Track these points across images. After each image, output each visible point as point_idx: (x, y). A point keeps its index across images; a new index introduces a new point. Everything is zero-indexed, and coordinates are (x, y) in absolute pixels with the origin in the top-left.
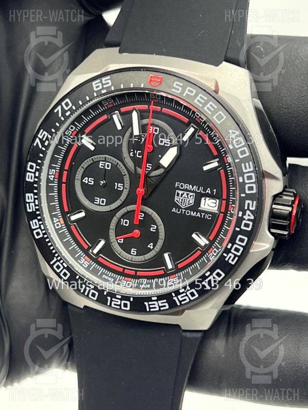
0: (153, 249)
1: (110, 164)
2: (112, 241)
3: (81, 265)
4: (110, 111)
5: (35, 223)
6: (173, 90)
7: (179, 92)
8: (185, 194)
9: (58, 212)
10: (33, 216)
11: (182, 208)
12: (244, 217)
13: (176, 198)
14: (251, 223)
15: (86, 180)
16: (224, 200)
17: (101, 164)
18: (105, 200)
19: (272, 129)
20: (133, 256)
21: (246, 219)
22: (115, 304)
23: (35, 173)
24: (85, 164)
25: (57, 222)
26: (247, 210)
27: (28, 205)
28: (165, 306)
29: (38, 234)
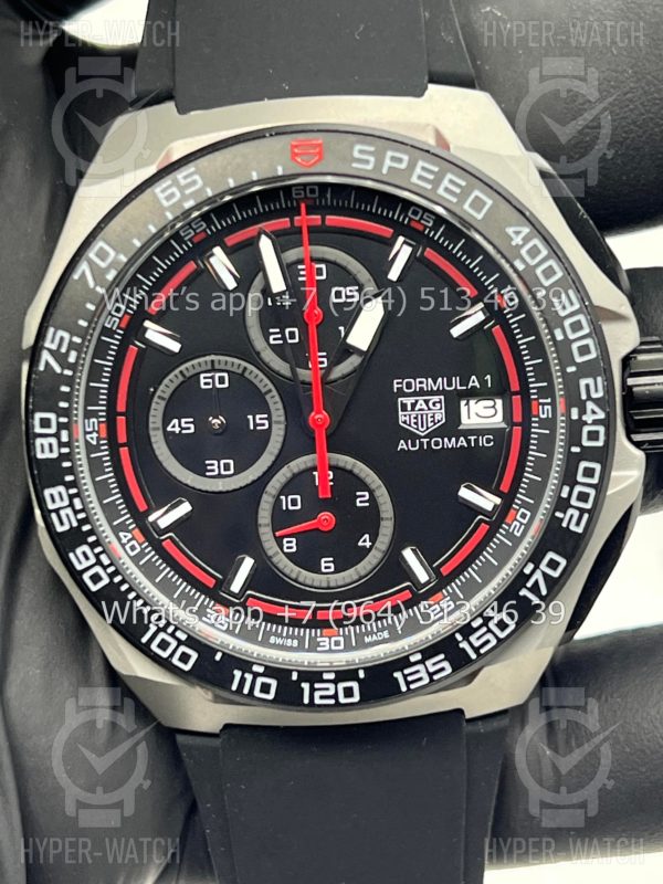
0: (371, 547)
1: (226, 375)
2: (270, 553)
3: (213, 626)
4: (202, 250)
5: (84, 554)
6: (354, 165)
7: (370, 167)
8: (421, 402)
9: (126, 517)
10: (66, 542)
11: (421, 437)
13: (402, 418)
14: (601, 429)
15: (174, 426)
16: (516, 393)
17: (202, 381)
18: (231, 462)
19: (582, 211)
20: (328, 575)
21: (589, 422)
22: (322, 697)
23: (57, 435)
24: (166, 387)
25: (129, 541)
26: (585, 401)
27: (54, 516)
28: (442, 669)
29: (96, 578)
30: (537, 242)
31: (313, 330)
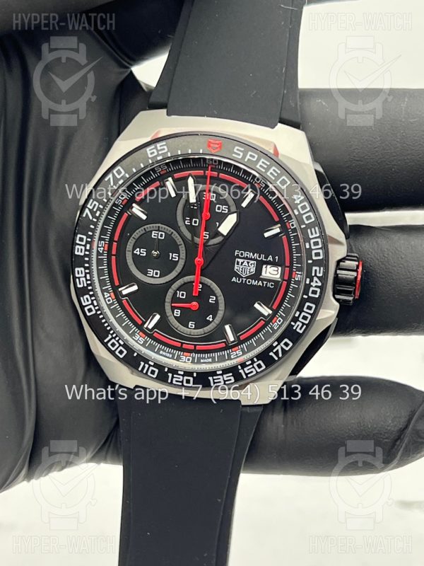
0: (212, 321)
1: (164, 234)
2: (168, 315)
3: (136, 341)
4: (162, 178)
5: (87, 299)
6: (234, 155)
7: (240, 157)
8: (246, 262)
9: (109, 287)
10: (81, 292)
11: (242, 278)
12: (312, 284)
13: (236, 267)
14: (319, 290)
15: (137, 252)
16: (287, 267)
17: (153, 234)
18: (159, 272)
20: (191, 329)
21: (314, 286)
22: (177, 381)
23: (85, 246)
24: (137, 234)
25: (108, 297)
26: (314, 277)
27: (77, 280)
28: (230, 380)
29: (90, 310)
30: (306, 203)
31: (204, 222)
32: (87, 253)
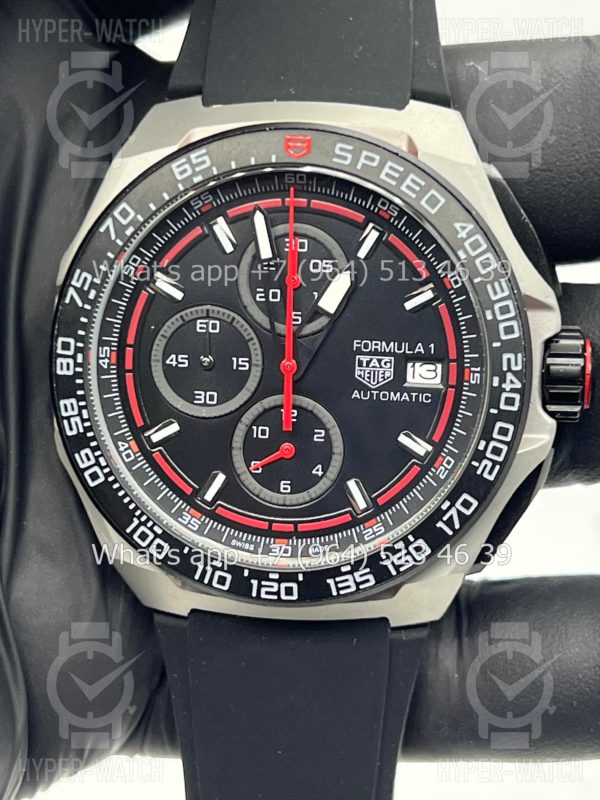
0: (323, 476)
1: (218, 322)
2: (239, 471)
3: (186, 526)
4: (207, 218)
5: (87, 455)
6: (335, 160)
7: (347, 162)
8: (375, 360)
9: (125, 430)
10: (75, 444)
11: (371, 389)
12: (504, 386)
13: (357, 372)
14: (517, 397)
15: (172, 360)
16: (453, 361)
17: (198, 326)
18: (215, 394)
19: (525, 216)
20: (284, 495)
21: (508, 389)
22: (267, 593)
23: (74, 357)
24: (168, 328)
25: (126, 450)
26: (506, 372)
27: (65, 422)
28: (367, 581)
29: (94, 476)
30: (479, 237)
31: (290, 293)
32: (79, 369)
